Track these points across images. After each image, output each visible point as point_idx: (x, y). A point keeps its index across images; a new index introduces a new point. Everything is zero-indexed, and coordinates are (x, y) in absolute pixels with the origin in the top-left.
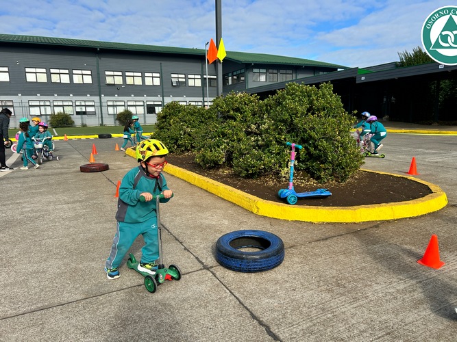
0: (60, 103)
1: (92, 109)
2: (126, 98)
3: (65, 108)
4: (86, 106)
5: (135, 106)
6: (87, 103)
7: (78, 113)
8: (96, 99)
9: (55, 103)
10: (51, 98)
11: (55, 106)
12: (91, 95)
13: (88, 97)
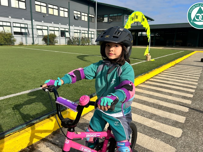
1: (25, 31)
2: (48, 25)
3: (5, 28)
5: (54, 30)
8: (29, 22)
12: (25, 19)
13: (23, 21)
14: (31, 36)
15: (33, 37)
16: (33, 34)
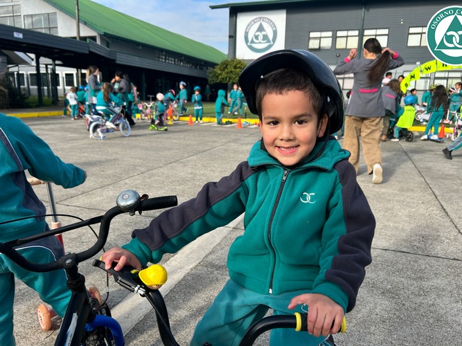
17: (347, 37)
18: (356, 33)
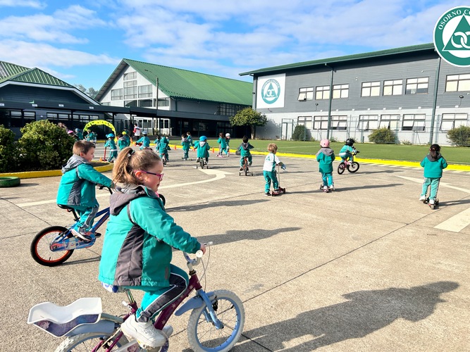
0: (388, 118)
1: (421, 124)
3: (392, 122)
4: (415, 120)
6: (417, 117)
7: (405, 128)
8: (429, 111)
9: (383, 118)
10: (379, 112)
11: (381, 120)
12: (423, 107)
13: (419, 110)
14: (429, 130)
15: (432, 132)
16: (432, 127)
17: (323, 91)
18: (328, 88)
